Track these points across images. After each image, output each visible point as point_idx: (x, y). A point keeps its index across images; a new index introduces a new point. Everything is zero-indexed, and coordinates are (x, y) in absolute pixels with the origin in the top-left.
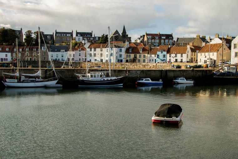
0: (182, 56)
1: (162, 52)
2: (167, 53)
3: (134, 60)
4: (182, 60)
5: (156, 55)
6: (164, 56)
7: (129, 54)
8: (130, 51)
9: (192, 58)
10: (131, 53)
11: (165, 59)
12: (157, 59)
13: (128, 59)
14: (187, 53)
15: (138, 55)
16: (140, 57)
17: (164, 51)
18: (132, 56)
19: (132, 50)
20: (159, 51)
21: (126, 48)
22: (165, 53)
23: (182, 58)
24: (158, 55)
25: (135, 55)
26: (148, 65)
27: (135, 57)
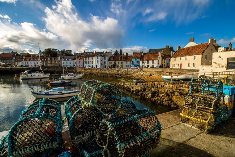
0: (153, 62)
1: (136, 59)
2: (140, 60)
3: (114, 66)
4: (153, 66)
5: (131, 62)
6: (138, 62)
7: (110, 62)
8: (112, 59)
9: (163, 64)
10: (112, 61)
11: (138, 65)
12: (132, 65)
13: (110, 65)
14: (158, 60)
15: (117, 62)
16: (119, 63)
17: (138, 58)
18: (113, 63)
19: (113, 58)
20: (134, 58)
21: (109, 57)
22: (138, 60)
23: (153, 64)
24: (133, 62)
25: (115, 62)
26: (121, 70)
27: (115, 64)
